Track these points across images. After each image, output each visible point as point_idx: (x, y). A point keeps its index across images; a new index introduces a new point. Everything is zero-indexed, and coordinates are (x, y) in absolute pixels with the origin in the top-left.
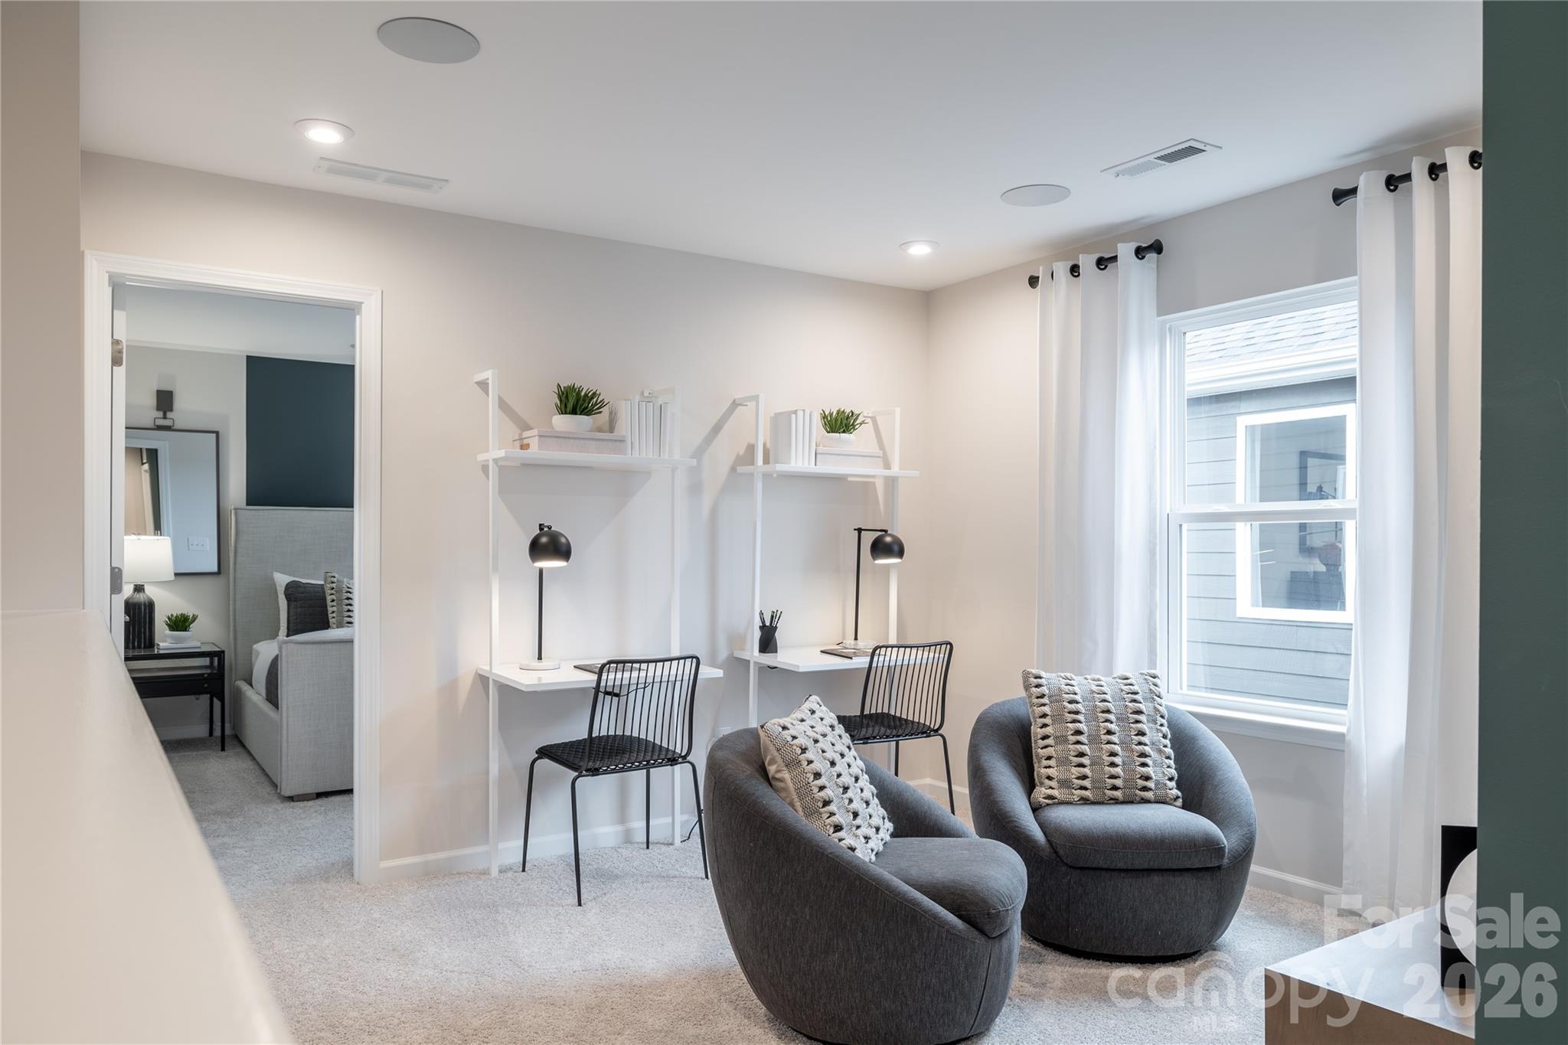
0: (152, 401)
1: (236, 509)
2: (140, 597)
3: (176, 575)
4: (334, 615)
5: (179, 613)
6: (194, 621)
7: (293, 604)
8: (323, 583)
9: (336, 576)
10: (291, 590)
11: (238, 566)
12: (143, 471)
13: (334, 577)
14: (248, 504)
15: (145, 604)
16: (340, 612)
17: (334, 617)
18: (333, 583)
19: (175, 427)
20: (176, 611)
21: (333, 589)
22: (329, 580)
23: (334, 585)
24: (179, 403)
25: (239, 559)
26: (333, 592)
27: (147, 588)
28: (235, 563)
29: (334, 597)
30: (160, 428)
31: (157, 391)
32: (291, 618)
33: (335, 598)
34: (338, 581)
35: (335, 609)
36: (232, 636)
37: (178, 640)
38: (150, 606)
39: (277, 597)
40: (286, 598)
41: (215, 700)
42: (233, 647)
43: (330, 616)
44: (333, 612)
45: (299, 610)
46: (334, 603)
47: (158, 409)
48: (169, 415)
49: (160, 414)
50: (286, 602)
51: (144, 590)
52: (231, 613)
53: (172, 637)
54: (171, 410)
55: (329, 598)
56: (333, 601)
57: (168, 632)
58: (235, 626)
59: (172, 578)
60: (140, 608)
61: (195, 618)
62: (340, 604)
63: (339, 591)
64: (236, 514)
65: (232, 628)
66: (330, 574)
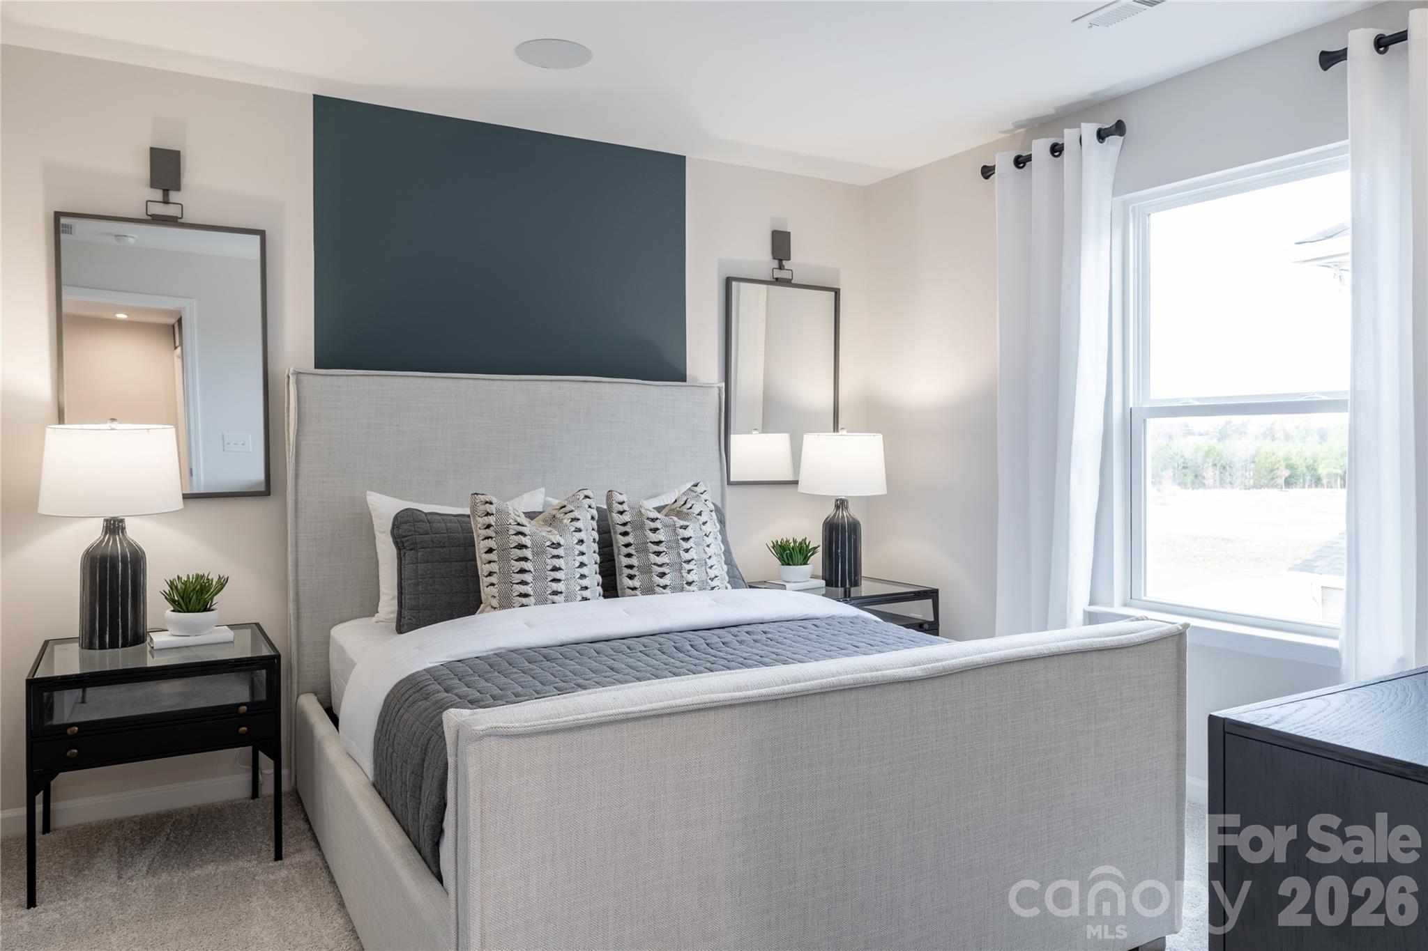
0: (142, 169)
1: (298, 374)
2: (117, 547)
3: (186, 497)
4: (494, 579)
5: (192, 573)
6: (223, 586)
7: (409, 555)
8: (467, 511)
9: (494, 500)
10: (406, 526)
11: (301, 482)
12: (175, 358)
13: (491, 503)
14: (315, 368)
15: (124, 557)
16: (505, 575)
17: (492, 584)
18: (488, 514)
19: (186, 219)
20: (187, 571)
21: (489, 526)
22: (482, 508)
23: (492, 520)
24: (191, 174)
25: (304, 467)
26: (490, 532)
27: (129, 523)
28: (297, 476)
29: (491, 543)
30: (157, 220)
31: (152, 149)
32: (405, 584)
33: (494, 545)
34: (498, 511)
35: (494, 567)
36: (291, 611)
37: (189, 630)
38: (136, 561)
39: (373, 538)
40: (396, 543)
41: (263, 757)
42: (293, 631)
43: (484, 581)
44: (490, 574)
45: (421, 566)
46: (493, 556)
47: (154, 184)
48: (174, 196)
49: (158, 194)
50: (394, 551)
51: (123, 529)
52: (290, 568)
53: (179, 625)
54: (178, 188)
55: (481, 546)
56: (490, 551)
57: (169, 613)
58: (297, 594)
59: (178, 503)
60: (114, 567)
61: (222, 583)
62: (504, 558)
63: (502, 531)
64: (298, 383)
65: (291, 596)
66: (483, 498)
